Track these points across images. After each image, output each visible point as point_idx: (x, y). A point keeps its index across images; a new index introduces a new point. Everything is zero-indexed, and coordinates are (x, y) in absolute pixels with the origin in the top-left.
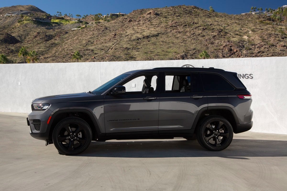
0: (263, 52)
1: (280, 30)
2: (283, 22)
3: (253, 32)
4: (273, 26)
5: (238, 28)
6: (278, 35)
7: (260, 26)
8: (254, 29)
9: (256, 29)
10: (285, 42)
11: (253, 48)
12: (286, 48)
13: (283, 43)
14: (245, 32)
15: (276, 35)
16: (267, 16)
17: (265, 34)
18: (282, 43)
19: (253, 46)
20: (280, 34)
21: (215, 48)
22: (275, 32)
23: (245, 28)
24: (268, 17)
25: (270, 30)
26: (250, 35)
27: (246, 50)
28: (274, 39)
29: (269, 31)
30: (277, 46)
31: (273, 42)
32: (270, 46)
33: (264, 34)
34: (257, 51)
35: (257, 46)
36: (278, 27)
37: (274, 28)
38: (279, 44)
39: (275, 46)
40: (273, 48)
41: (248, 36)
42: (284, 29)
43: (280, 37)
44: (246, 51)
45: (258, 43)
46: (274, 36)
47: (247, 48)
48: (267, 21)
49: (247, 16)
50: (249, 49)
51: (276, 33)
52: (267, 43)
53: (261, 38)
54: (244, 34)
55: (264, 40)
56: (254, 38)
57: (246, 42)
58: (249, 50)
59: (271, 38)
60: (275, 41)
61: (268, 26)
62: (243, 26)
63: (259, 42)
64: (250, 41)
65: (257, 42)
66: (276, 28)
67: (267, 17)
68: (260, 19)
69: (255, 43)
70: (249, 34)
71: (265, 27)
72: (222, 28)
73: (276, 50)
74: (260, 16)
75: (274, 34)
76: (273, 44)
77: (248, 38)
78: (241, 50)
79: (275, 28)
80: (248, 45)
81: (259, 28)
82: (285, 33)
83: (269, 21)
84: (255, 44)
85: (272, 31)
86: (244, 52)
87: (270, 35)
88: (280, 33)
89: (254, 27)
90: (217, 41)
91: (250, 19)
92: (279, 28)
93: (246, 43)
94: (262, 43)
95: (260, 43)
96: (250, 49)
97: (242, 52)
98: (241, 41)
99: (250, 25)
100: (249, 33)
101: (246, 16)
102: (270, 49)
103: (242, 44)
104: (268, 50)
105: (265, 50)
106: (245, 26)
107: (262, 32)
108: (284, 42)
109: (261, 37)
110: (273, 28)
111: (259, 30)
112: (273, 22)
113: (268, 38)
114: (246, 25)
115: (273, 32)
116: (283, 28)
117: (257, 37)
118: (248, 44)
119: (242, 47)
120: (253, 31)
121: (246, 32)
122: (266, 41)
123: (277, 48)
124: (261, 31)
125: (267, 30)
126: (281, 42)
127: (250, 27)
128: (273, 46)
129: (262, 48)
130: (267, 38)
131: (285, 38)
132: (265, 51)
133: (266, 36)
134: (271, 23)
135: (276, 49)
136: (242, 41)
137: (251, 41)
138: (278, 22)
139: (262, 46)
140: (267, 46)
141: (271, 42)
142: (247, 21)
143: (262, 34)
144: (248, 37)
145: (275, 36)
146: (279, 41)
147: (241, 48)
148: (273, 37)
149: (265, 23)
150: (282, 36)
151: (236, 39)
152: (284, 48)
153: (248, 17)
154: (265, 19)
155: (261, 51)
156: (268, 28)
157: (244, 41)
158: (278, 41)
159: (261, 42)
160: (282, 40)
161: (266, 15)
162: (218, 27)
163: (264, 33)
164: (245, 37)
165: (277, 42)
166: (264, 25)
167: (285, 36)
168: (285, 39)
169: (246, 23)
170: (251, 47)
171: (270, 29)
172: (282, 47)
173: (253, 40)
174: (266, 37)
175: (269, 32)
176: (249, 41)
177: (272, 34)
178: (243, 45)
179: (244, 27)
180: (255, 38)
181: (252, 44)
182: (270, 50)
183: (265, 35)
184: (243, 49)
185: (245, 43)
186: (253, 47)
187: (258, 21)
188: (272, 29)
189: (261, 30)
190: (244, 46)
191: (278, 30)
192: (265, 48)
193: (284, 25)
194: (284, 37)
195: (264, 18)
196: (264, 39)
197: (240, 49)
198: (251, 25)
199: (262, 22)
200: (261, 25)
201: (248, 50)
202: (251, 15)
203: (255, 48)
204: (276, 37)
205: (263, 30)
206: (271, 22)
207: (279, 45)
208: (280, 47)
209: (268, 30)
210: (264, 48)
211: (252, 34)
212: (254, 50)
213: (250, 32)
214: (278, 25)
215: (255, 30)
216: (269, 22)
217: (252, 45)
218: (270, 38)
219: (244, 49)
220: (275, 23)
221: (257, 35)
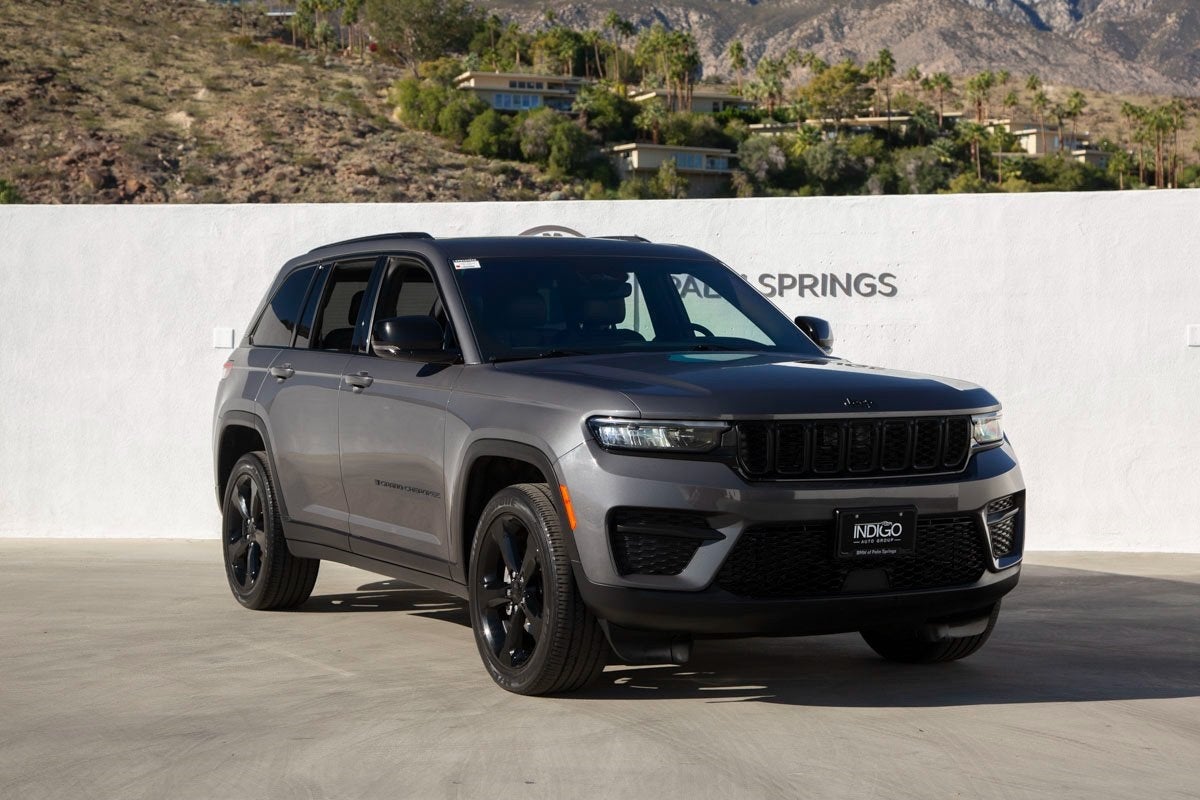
0: (274, 199)
1: (343, 95)
2: (345, 54)
3: (213, 95)
4: (307, 71)
5: (136, 68)
6: (336, 115)
7: (246, 68)
8: (218, 78)
9: (229, 77)
10: (374, 151)
11: (221, 177)
12: (376, 180)
13: (366, 157)
14: (174, 92)
15: (327, 113)
16: (270, 17)
17: (278, 106)
18: (359, 157)
19: (224, 167)
20: (344, 110)
21: (22, 166)
22: (322, 100)
23: (172, 72)
24: (276, 23)
25: (296, 90)
26: (204, 108)
27: (186, 185)
28: (322, 137)
29: (292, 95)
30: (336, 171)
31: (315, 151)
32: (306, 169)
33: (270, 108)
34: (245, 189)
35: (240, 167)
36: (331, 78)
37: (313, 80)
38: (347, 162)
39: (327, 171)
40: (320, 178)
41: (191, 114)
42: (360, 88)
43: (345, 126)
44: (187, 190)
45: (244, 151)
46: (317, 122)
47: (193, 174)
48: (271, 44)
49: (173, 11)
50: (203, 178)
51: (327, 106)
52: (291, 155)
53: (259, 128)
54: (170, 101)
55: (274, 139)
56: (223, 124)
57: (184, 141)
58: (204, 184)
59: (307, 129)
60: (328, 144)
61: (286, 67)
62: (163, 61)
63: (250, 148)
64: (205, 139)
65: (241, 146)
66: (324, 78)
67: (268, 23)
68: (235, 29)
69: (230, 152)
70: (196, 101)
71: (273, 73)
72: (51, 62)
73: (334, 188)
74: (236, 14)
75: (320, 110)
76: (320, 160)
77: (194, 124)
78: (164, 181)
79: (317, 81)
80: (198, 157)
81: (241, 73)
82: (367, 110)
83: (282, 42)
84: (233, 155)
85: (307, 92)
86: (181, 194)
87: (300, 113)
88: (345, 105)
89: (218, 71)
90: (29, 132)
91: (186, 25)
92: (338, 84)
93: (185, 149)
94: (268, 153)
95: (257, 154)
96: (209, 180)
97: (169, 192)
98: (159, 136)
99: (194, 56)
100: (194, 96)
101: (164, 9)
102: (303, 182)
103: (163, 151)
104: (297, 190)
105: (283, 187)
106: (170, 62)
107: (262, 96)
108: (367, 153)
109: (257, 123)
110: (312, 83)
111: (246, 88)
112: (303, 52)
113: (292, 128)
114: (177, 57)
115: (314, 102)
116: (354, 83)
117: (239, 122)
118: (194, 153)
119: (165, 169)
120: (214, 86)
121: (180, 92)
122: (283, 145)
123: (338, 180)
124: (256, 89)
125: (282, 86)
126: (356, 150)
127: (198, 66)
128: (320, 167)
129: (266, 175)
130: (287, 129)
131: (370, 132)
132: (284, 193)
133: (282, 116)
134: (291, 54)
135: (335, 183)
136: (165, 138)
137: (212, 139)
138: (327, 53)
139: (268, 168)
140: (291, 168)
141: (306, 151)
142: (176, 37)
143: (262, 107)
144: (192, 119)
145: (324, 119)
146: (345, 146)
147: (165, 175)
148: (317, 127)
149: (265, 49)
150: (358, 123)
151: (131, 124)
152: (370, 179)
153: (174, 14)
154: (264, 34)
155: (263, 193)
156: (288, 76)
157: (175, 140)
158: (341, 144)
159: (261, 145)
160: (358, 141)
161: (262, 14)
162: (30, 57)
163: (270, 104)
164: (180, 118)
165: (335, 150)
166: (264, 64)
167: (370, 122)
168: (369, 138)
169: (175, 44)
170: (212, 171)
171: (297, 83)
172: (358, 174)
173: (218, 132)
174: (281, 125)
175: (293, 100)
176: (201, 141)
177: (309, 109)
178: (173, 156)
179: (165, 65)
180: (227, 126)
181: (217, 155)
182: (306, 190)
183: (276, 113)
184: (172, 178)
185: (181, 147)
186: (221, 171)
187: (232, 40)
188: (304, 86)
189: (254, 85)
190: (175, 164)
191: (335, 92)
192: (281, 177)
193: (354, 67)
194: (364, 126)
195: (255, 25)
196: (274, 134)
197: (156, 180)
198: (201, 57)
199: (247, 45)
200: (251, 60)
201: (199, 188)
202: (191, 6)
203: (232, 175)
204: (327, 126)
205: (261, 84)
206: (290, 47)
207: (345, 165)
208: (353, 175)
209: (286, 89)
210: (278, 180)
211: (209, 102)
212: (230, 187)
213: (201, 94)
214: (325, 67)
215: (227, 84)
216: (282, 48)
217: (219, 160)
218: (301, 128)
219: (179, 180)
220: (312, 58)
221: (234, 107)
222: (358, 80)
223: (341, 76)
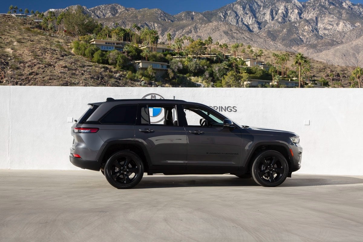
0: (37, 74)
1: (57, 45)
2: (57, 33)
3: (19, 44)
4: (47, 37)
6: (55, 50)
7: (29, 36)
8: (20, 39)
9: (24, 39)
10: (66, 61)
11: (21, 67)
12: (67, 69)
13: (64, 63)
14: (7, 43)
15: (52, 50)
16: (35, 21)
17: (38, 47)
18: (62, 62)
19: (22, 65)
20: (57, 49)
22: (51, 46)
23: (6, 37)
24: (37, 24)
25: (43, 43)
26: (16, 47)
27: (11, 70)
28: (51, 57)
29: (42, 44)
30: (55, 66)
31: (49, 61)
32: (46, 66)
33: (36, 48)
34: (28, 71)
35: (27, 65)
36: (54, 40)
37: (48, 40)
38: (58, 64)
39: (52, 66)
40: (51, 68)
41: (12, 49)
42: (62, 43)
43: (58, 54)
44: (11, 71)
45: (28, 60)
46: (50, 52)
47: (13, 66)
48: (36, 30)
49: (6, 19)
50: (16, 67)
51: (53, 48)
52: (42, 62)
53: (32, 54)
54: (6, 45)
55: (37, 57)
56: (22, 52)
57: (10, 57)
58: (16, 69)
59: (47, 54)
60: (53, 59)
61: (40, 36)
62: (4, 34)
63: (30, 59)
64: (16, 56)
65: (27, 59)
66: (51, 40)
67: (34, 23)
68: (25, 25)
69: (24, 60)
70: (14, 45)
71: (36, 38)
73: (55, 71)
74: (25, 20)
75: (50, 49)
76: (50, 63)
77: (13, 52)
78: (4, 68)
79: (49, 41)
80: (14, 61)
81: (27, 38)
82: (64, 49)
83: (39, 29)
84: (25, 61)
85: (46, 44)
86: (9, 72)
87: (45, 50)
88: (58, 48)
89: (20, 37)
91: (10, 23)
92: (56, 42)
93: (10, 59)
94: (35, 61)
95: (32, 61)
96: (18, 68)
97: (6, 72)
98: (3, 55)
99: (13, 33)
100: (13, 44)
101: (4, 19)
102: (46, 69)
103: (4, 60)
104: (44, 72)
105: (39, 71)
106: (6, 34)
107: (33, 45)
108: (64, 61)
109: (32, 52)
110: (48, 41)
111: (28, 42)
112: (45, 32)
113: (42, 54)
114: (8, 33)
115: (49, 47)
116: (60, 41)
117: (26, 52)
118: (13, 60)
119: (4, 65)
120: (19, 41)
121: (9, 43)
122: (40, 59)
123: (56, 69)
124: (31, 42)
125: (39, 42)
126: (61, 61)
127: (14, 35)
128: (50, 65)
129: (34, 67)
130: (41, 54)
131: (65, 55)
132: (40, 72)
133: (39, 50)
134: (42, 32)
135: (55, 70)
136: (5, 56)
137: (19, 56)
138: (52, 33)
139: (35, 65)
140: (42, 65)
141: (46, 60)
142: (7, 27)
143: (34, 48)
144: (13, 51)
145: (52, 51)
146: (58, 59)
147: (4, 66)
148: (50, 54)
149: (34, 31)
150: (62, 53)
152: (65, 69)
153: (6, 20)
154: (33, 27)
155: (34, 72)
156: (41, 39)
157: (8, 56)
158: (57, 59)
159: (33, 58)
160: (62, 58)
161: (33, 21)
163: (36, 47)
164: (9, 50)
165: (55, 60)
166: (34, 35)
167: (65, 53)
168: (65, 58)
169: (7, 29)
170: (19, 66)
171: (44, 41)
172: (62, 67)
173: (20, 55)
174: (39, 53)
175: (43, 46)
176: (15, 57)
177: (47, 48)
178: (7, 61)
179: (4, 35)
180: (23, 53)
181: (20, 61)
182: (46, 72)
183: (38, 49)
184: (7, 67)
185: (9, 58)
186: (21, 66)
187: (24, 28)
188: (46, 42)
189: (31, 41)
190: (7, 63)
191: (55, 44)
192: (39, 68)
193: (60, 37)
194: (63, 54)
195: (31, 24)
196: (37, 55)
197: (2, 68)
198: (15, 33)
199: (28, 30)
200: (30, 34)
201: (15, 70)
202: (12, 18)
203: (25, 67)
204: (53, 53)
205: (33, 41)
206: (41, 30)
207: (58, 65)
208: (60, 68)
209: (40, 43)
210: (38, 69)
211: (18, 46)
212: (24, 70)
213: (15, 43)
214: (51, 37)
215: (23, 41)
216: (39, 31)
217: (21, 63)
218: (45, 54)
219: (9, 68)
220: (48, 34)
221: (25, 47)
222: (61, 41)
223: (57, 39)
